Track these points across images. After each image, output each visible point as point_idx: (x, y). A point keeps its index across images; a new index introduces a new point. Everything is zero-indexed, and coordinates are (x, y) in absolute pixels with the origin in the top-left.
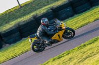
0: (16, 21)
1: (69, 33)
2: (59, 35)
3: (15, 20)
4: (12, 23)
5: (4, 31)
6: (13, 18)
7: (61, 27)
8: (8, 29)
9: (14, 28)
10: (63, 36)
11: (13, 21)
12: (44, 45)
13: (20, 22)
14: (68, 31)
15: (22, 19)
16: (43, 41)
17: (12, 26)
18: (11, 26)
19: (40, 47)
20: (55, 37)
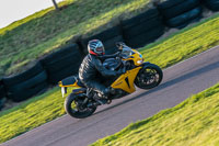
0: (115, 10)
1: (148, 76)
2: (127, 80)
3: (112, 9)
4: (106, 15)
5: (88, 34)
6: (109, 5)
7: (132, 62)
8: (97, 30)
9: (110, 26)
10: (136, 82)
11: (108, 11)
12: (93, 101)
13: (123, 14)
14: (148, 70)
15: (129, 6)
16: (92, 93)
17: (105, 22)
18: (103, 22)
19: (85, 106)
20: (119, 83)
